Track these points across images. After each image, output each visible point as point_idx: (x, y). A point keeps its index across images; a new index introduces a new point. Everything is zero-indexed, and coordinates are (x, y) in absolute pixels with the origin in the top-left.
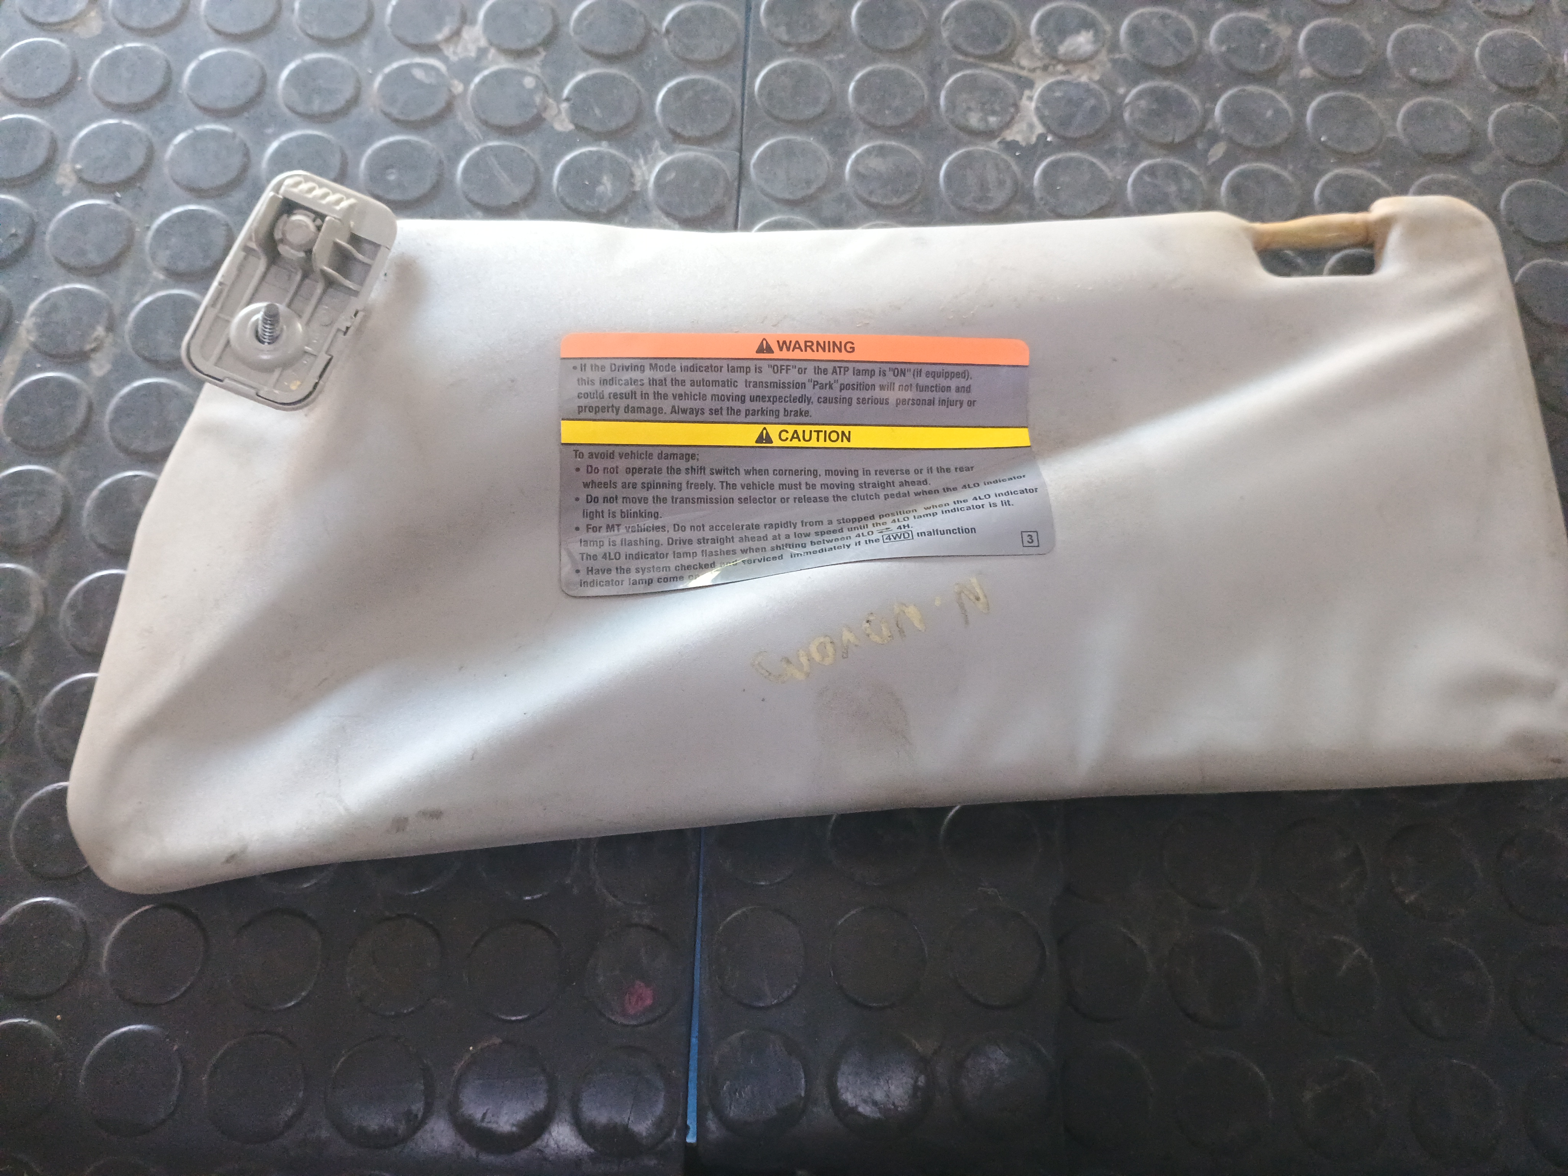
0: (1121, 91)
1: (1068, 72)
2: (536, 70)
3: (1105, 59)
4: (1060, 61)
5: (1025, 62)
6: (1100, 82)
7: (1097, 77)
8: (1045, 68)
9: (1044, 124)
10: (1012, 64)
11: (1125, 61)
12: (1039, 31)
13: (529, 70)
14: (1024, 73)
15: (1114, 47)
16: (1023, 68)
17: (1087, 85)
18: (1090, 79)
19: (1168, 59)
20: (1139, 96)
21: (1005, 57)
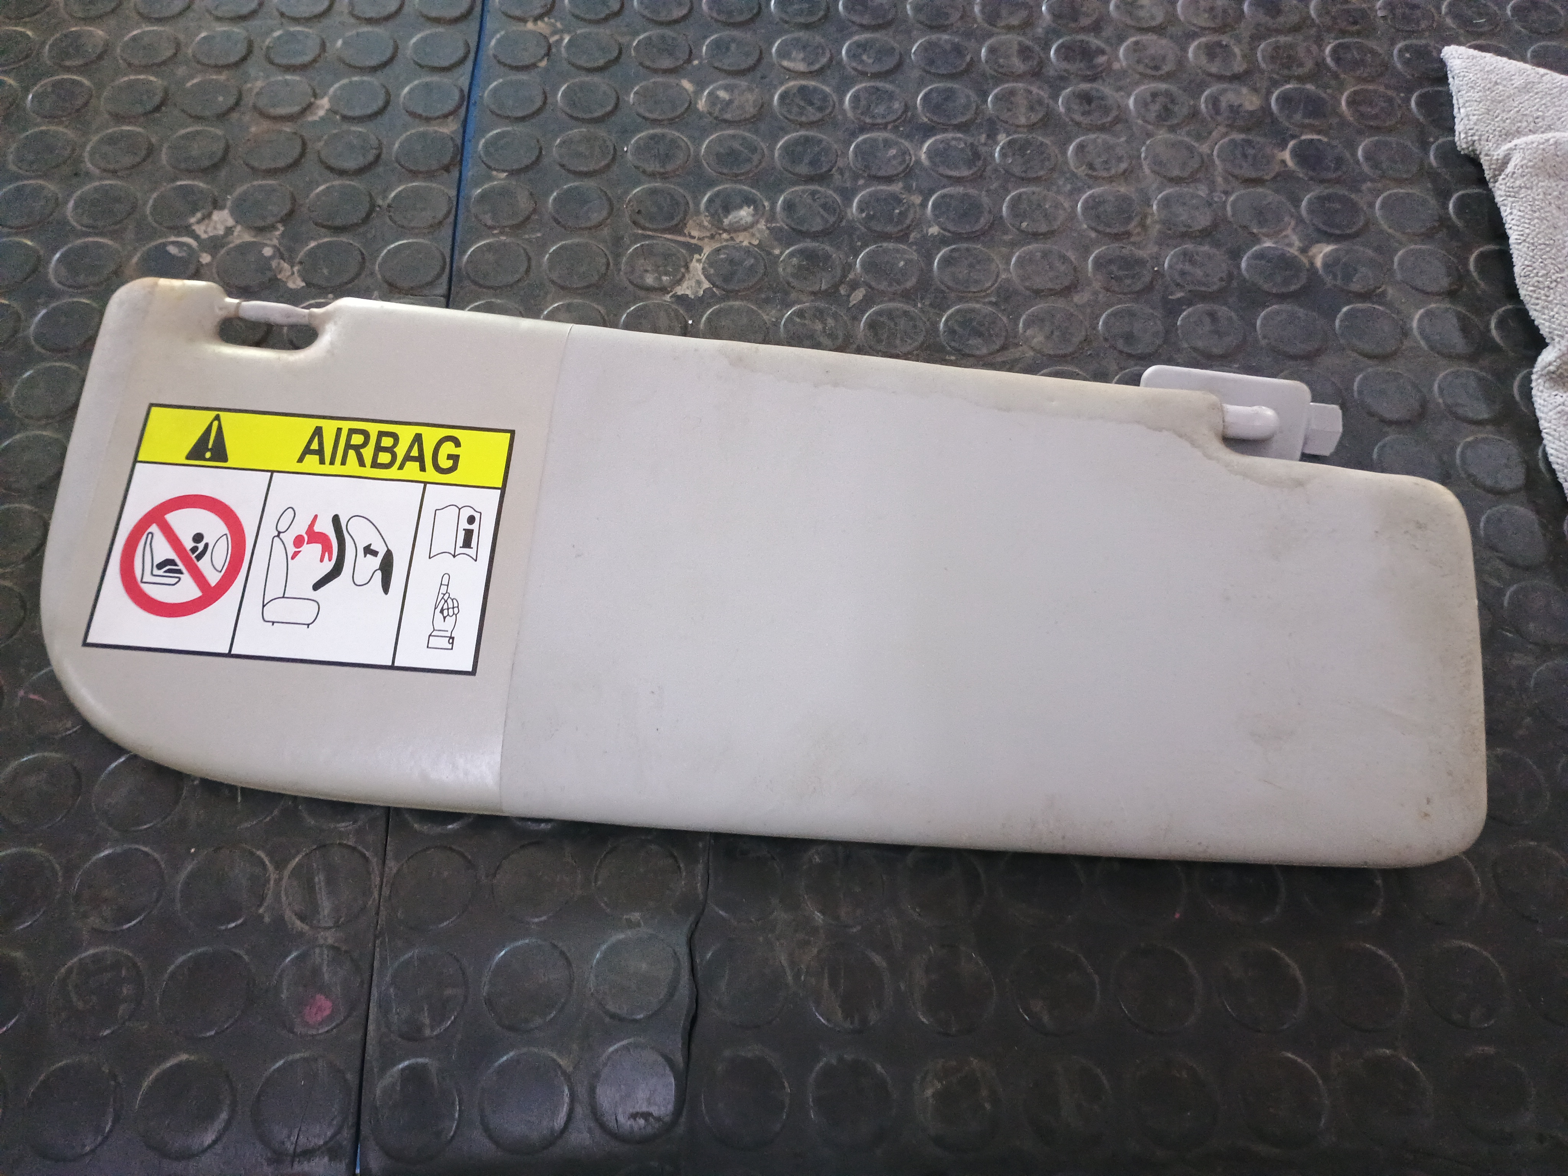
0: (777, 252)
1: (732, 239)
2: (275, 242)
3: (764, 227)
4: (725, 231)
5: (695, 233)
6: (759, 246)
7: (756, 242)
8: (712, 237)
9: (709, 281)
10: (685, 235)
11: (781, 229)
12: (707, 208)
13: (268, 242)
14: (693, 241)
15: (772, 218)
16: (694, 238)
17: (748, 247)
18: (750, 243)
19: (817, 225)
20: (791, 255)
21: (678, 229)
